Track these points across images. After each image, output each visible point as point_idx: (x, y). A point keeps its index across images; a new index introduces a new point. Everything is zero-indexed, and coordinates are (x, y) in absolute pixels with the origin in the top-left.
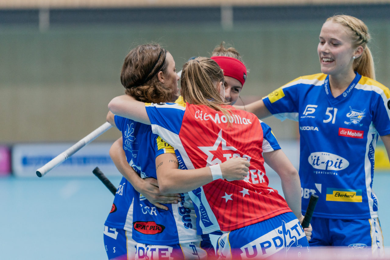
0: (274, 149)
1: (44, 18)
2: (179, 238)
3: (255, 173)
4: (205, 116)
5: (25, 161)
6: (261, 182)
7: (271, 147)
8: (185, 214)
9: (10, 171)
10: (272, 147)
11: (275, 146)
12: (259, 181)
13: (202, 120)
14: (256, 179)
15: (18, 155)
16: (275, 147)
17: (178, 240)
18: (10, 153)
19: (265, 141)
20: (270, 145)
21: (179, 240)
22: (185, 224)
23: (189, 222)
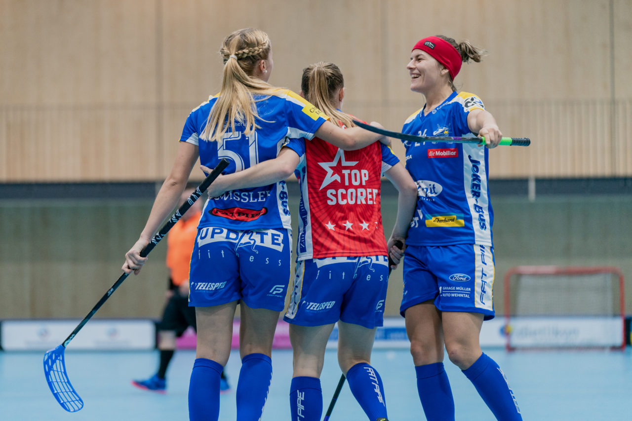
0: (391, 165)
11: (392, 162)
12: (373, 202)
14: (370, 199)
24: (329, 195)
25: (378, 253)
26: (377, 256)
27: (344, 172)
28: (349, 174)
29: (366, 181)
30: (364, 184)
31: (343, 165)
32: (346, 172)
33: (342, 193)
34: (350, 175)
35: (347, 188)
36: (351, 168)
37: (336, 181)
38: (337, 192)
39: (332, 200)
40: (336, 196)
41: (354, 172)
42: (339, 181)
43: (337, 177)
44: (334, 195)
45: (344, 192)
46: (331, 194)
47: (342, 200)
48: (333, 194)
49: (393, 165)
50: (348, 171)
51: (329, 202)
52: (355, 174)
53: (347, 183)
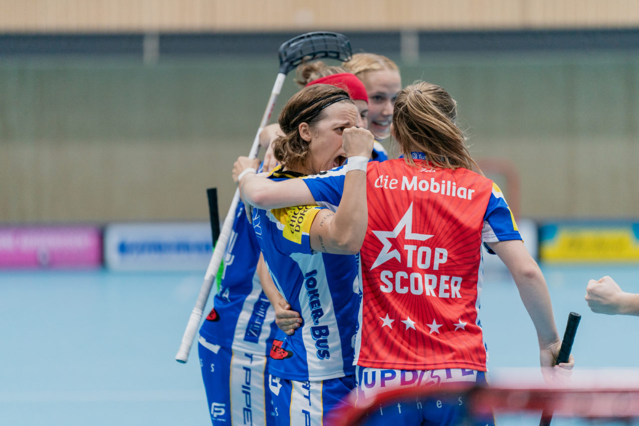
0: (499, 239)
1: (151, 48)
2: (309, 373)
3: (446, 282)
4: (391, 184)
5: (123, 248)
6: (453, 296)
7: (495, 235)
8: (320, 337)
9: (101, 260)
10: (497, 236)
11: (504, 235)
12: (450, 296)
13: (387, 188)
15: (113, 240)
16: (500, 237)
17: (308, 376)
18: (101, 237)
19: (487, 226)
20: (494, 233)
21: (310, 375)
22: (319, 352)
23: (325, 349)
24: (383, 278)
25: (449, 366)
26: (448, 370)
27: (406, 247)
28: (414, 251)
29: (440, 265)
30: (436, 268)
31: (406, 238)
32: (410, 249)
33: (402, 278)
34: (415, 253)
35: (409, 271)
36: (419, 244)
37: (394, 259)
38: (394, 275)
39: (387, 286)
40: (393, 280)
41: (422, 249)
42: (399, 259)
43: (396, 254)
44: (390, 279)
45: (405, 275)
46: (387, 277)
47: (402, 287)
48: (389, 277)
49: (501, 240)
50: (414, 248)
51: (383, 289)
52: (424, 253)
53: (410, 264)
